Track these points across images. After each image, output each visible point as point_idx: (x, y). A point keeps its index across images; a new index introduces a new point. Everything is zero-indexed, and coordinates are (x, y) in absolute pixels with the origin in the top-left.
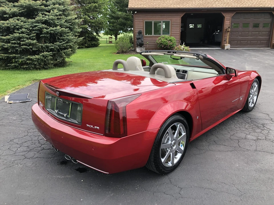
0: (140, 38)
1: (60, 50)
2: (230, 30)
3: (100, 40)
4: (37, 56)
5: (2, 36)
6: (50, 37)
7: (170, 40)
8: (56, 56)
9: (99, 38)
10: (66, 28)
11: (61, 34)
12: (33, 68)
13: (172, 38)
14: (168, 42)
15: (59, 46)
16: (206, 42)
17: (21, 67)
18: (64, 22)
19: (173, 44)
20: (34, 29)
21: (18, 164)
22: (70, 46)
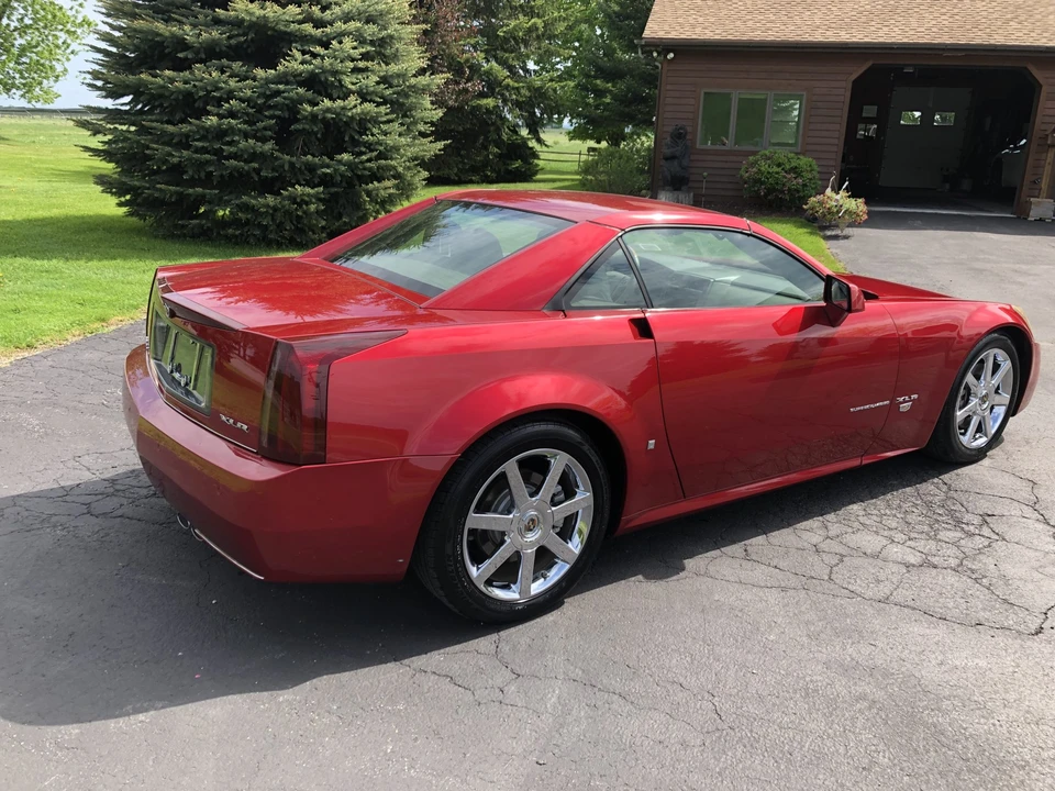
0: (677, 154)
1: (356, 182)
4: (270, 200)
5: (168, 122)
6: (322, 134)
7: (794, 170)
11: (364, 124)
13: (805, 161)
14: (784, 177)
16: (966, 185)
17: (219, 233)
18: (378, 83)
19: (804, 185)
20: (271, 102)
21: (55, 526)
22: (395, 168)
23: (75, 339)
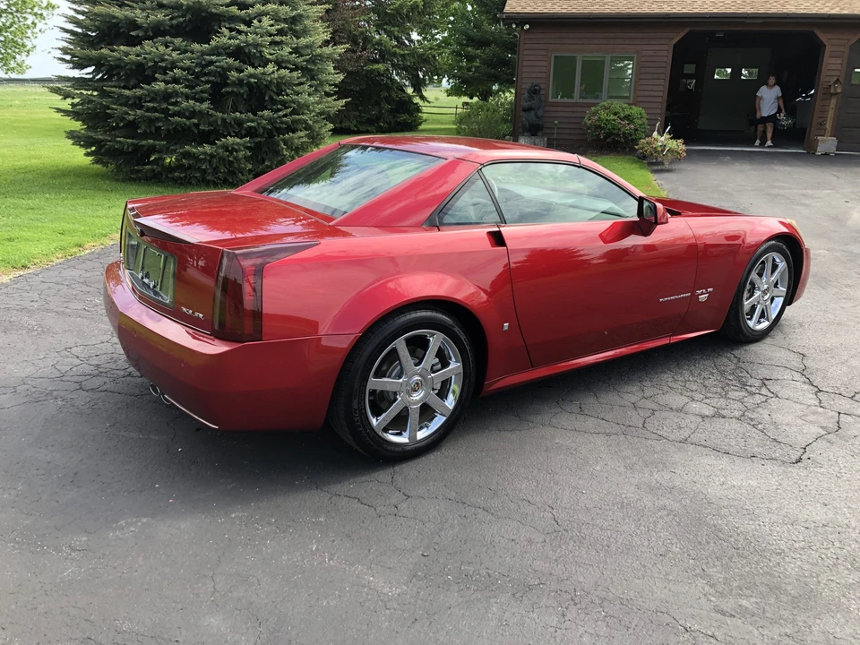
0: (533, 107)
1: (275, 133)
4: (208, 148)
5: (124, 88)
7: (627, 117)
8: (264, 150)
9: (421, 103)
10: (292, 71)
11: (281, 86)
12: (199, 181)
13: (636, 110)
14: (620, 123)
15: (270, 120)
17: (167, 176)
18: (291, 53)
19: (636, 130)
20: (206, 70)
21: (56, 398)
22: (305, 122)
23: (58, 261)
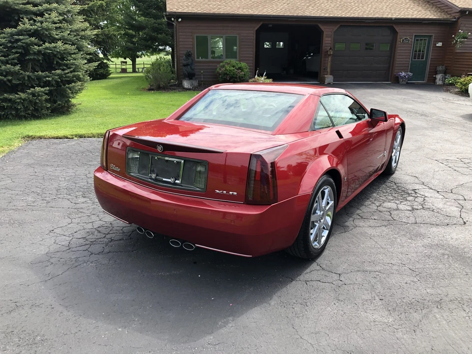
0: (189, 63)
2: (332, 53)
3: (111, 66)
6: (43, 61)
7: (240, 68)
8: (54, 94)
9: (108, 62)
10: (72, 45)
11: (63, 56)
12: (14, 116)
13: (243, 64)
14: (237, 72)
15: (60, 76)
18: (69, 35)
19: (245, 75)
20: (15, 45)
21: (86, 262)
22: (79, 76)
